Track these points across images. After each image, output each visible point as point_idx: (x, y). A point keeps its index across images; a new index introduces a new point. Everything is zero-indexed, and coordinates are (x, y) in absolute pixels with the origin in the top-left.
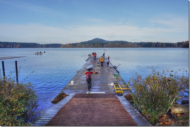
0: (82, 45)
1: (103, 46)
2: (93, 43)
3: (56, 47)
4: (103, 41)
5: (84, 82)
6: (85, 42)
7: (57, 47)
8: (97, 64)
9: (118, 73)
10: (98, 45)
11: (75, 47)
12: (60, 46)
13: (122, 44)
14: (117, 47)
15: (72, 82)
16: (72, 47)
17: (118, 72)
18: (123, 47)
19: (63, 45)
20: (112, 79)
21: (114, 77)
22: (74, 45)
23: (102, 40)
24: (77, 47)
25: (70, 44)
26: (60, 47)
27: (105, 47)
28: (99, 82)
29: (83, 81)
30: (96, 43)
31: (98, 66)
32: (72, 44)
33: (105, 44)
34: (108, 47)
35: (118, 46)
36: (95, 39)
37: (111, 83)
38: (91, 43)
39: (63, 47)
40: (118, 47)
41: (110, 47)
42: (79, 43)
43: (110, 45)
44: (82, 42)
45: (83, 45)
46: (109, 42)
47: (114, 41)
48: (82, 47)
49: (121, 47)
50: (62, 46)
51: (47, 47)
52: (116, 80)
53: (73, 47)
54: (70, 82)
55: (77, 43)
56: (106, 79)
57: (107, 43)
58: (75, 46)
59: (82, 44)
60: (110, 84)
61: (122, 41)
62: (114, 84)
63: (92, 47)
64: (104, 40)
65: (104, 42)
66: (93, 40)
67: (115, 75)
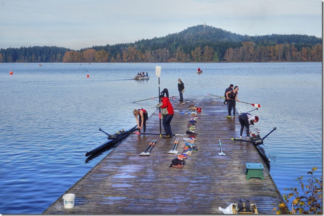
0: (143, 51)
1: (223, 55)
2: (184, 42)
3: (44, 57)
4: (223, 37)
5: (118, 198)
6: (156, 39)
7: (47, 60)
8: (186, 126)
9: (260, 165)
10: (202, 53)
11: (116, 60)
12: (59, 55)
13: (299, 49)
14: (277, 60)
15: (69, 198)
16: (107, 57)
17: (266, 161)
18: (302, 60)
19: (73, 53)
20: (233, 186)
21: (242, 180)
22: (112, 52)
23: (220, 33)
24: (123, 61)
25: (97, 49)
26: (61, 61)
27: (233, 60)
28: (177, 201)
29: (114, 194)
30: (197, 45)
31: (188, 133)
32: (107, 48)
33: (231, 50)
34: (242, 59)
35: (280, 54)
36: (194, 27)
37: (225, 206)
38: (177, 46)
39: (72, 61)
40: (284, 58)
41: (249, 60)
42: (132, 45)
43: (251, 50)
44: (143, 41)
45: (148, 53)
46: (246, 39)
47: (267, 37)
48: (143, 61)
49: (294, 59)
50: (67, 54)
51: (10, 58)
52: (248, 193)
53: (108, 61)
54: (61, 200)
55: (125, 45)
56: (209, 188)
57: (240, 45)
58: (118, 56)
59: (142, 46)
60: (220, 209)
61: (300, 36)
62: (237, 209)
63: (179, 60)
64: (229, 33)
65: (225, 40)
66: (185, 31)
67: (247, 170)
